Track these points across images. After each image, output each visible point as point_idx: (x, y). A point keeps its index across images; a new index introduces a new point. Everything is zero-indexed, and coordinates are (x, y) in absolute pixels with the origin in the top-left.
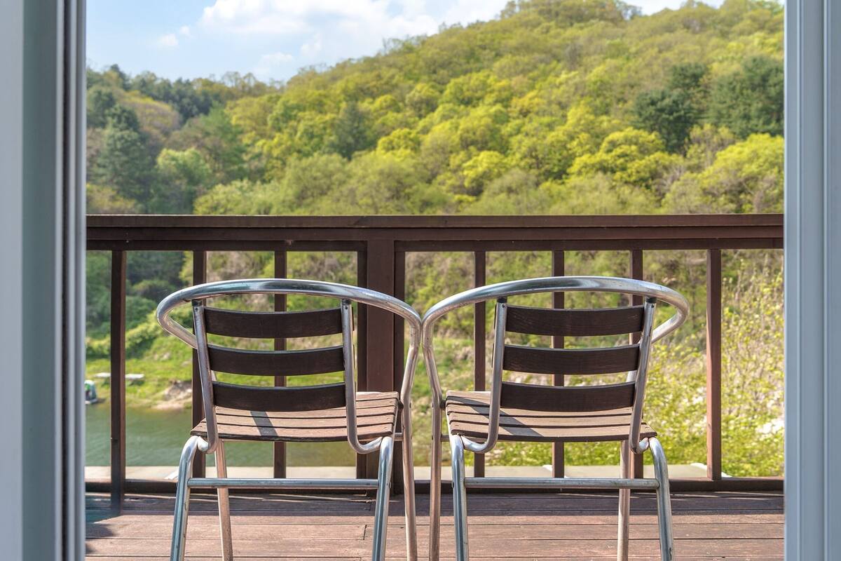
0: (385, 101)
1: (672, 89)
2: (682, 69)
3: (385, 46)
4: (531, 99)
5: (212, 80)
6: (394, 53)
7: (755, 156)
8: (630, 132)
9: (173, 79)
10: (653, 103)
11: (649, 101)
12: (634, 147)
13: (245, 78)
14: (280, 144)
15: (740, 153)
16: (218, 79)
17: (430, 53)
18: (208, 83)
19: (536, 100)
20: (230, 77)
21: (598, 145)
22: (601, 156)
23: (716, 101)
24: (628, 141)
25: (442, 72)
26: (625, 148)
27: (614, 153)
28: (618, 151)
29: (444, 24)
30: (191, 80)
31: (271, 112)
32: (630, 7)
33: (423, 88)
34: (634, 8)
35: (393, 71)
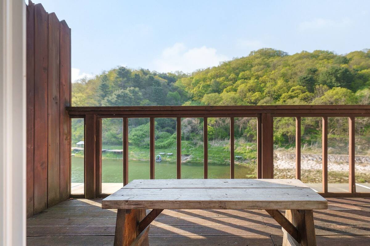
0: (223, 79)
1: (308, 75)
2: (310, 69)
3: (220, 64)
4: (265, 78)
5: (172, 73)
6: (222, 66)
7: (337, 93)
8: (298, 87)
9: (162, 73)
10: (304, 78)
11: (303, 78)
12: (300, 91)
13: (180, 72)
14: (196, 91)
15: (333, 92)
16: (173, 73)
17: (234, 65)
18: (170, 74)
19: (267, 78)
20: (176, 72)
21: (289, 90)
22: (290, 93)
23: (321, 78)
24: (297, 89)
25: (237, 71)
26: (297, 91)
27: (294, 92)
28: (295, 92)
29: (234, 58)
30: (166, 73)
31: (192, 82)
32: (285, 52)
33: (233, 75)
34: (286, 53)
35: (224, 70)
